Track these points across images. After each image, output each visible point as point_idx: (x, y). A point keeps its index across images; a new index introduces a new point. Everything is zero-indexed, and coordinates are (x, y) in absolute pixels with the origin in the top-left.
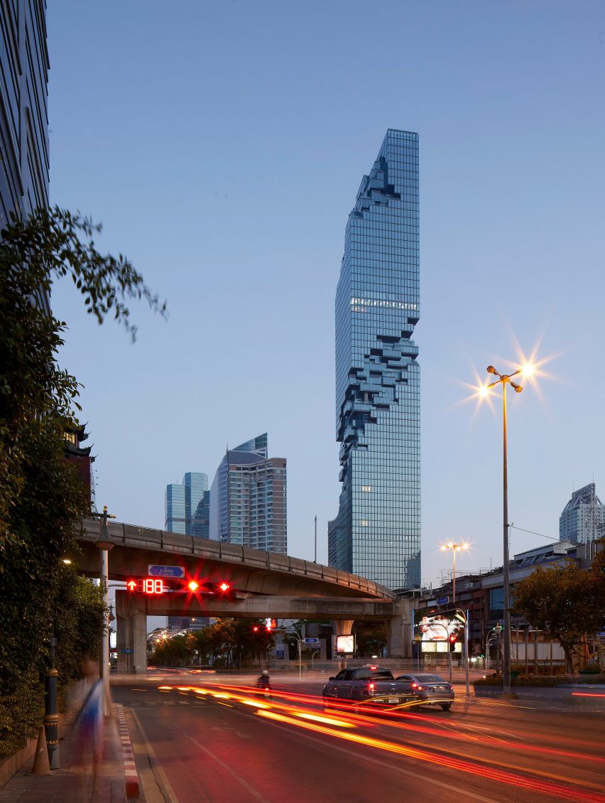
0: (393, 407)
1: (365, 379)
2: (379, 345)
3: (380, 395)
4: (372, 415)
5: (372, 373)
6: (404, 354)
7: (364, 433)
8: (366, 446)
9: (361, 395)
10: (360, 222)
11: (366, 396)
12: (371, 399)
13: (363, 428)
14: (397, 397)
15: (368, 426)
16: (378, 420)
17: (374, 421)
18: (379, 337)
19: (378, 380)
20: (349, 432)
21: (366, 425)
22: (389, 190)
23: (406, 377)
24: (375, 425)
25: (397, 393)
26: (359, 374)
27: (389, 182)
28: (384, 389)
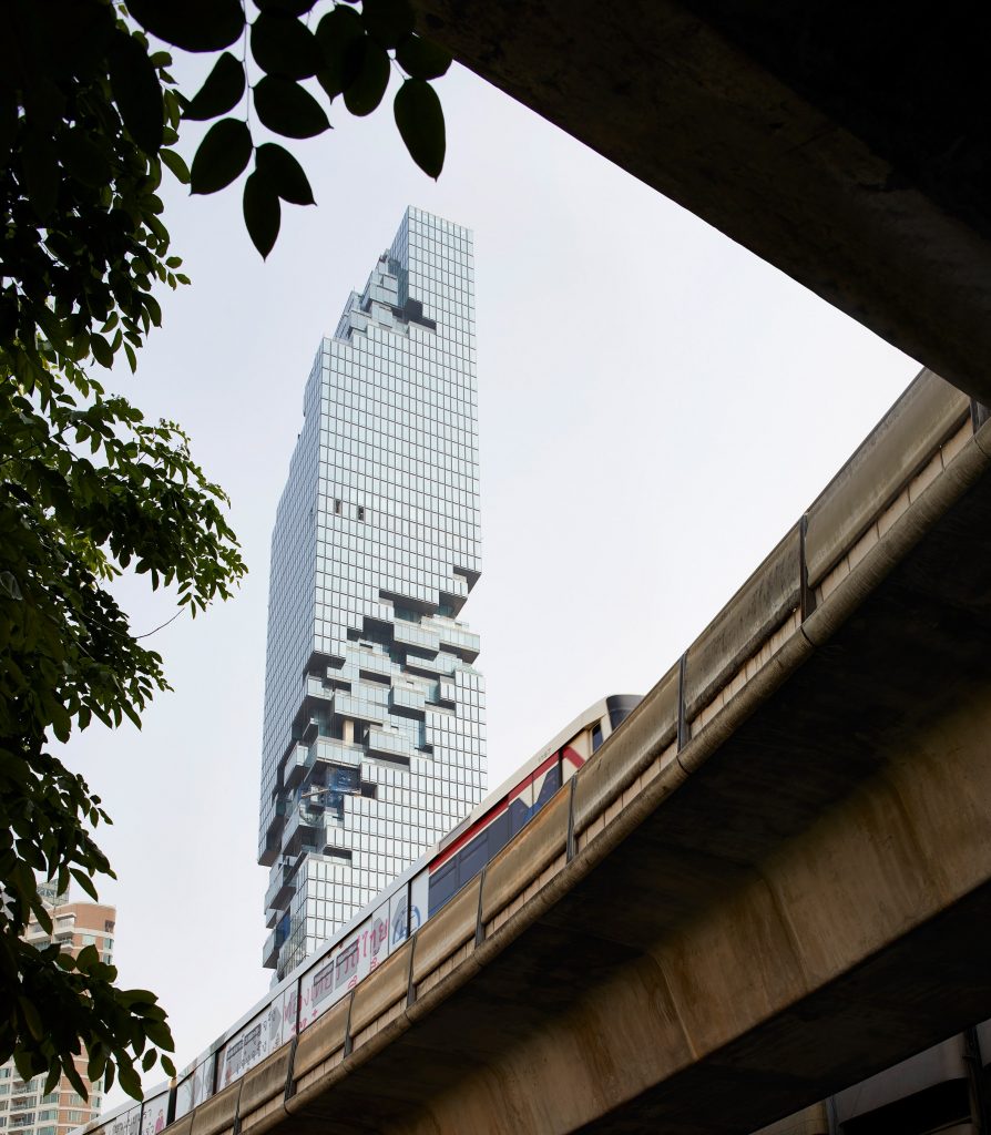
0: (419, 761)
1: (346, 687)
2: (386, 612)
3: (386, 728)
4: (365, 776)
5: (365, 675)
6: (445, 648)
7: (341, 818)
8: (347, 854)
9: (335, 727)
10: (343, 349)
11: (349, 731)
12: (361, 739)
13: (339, 806)
14: (429, 740)
15: (353, 802)
16: (381, 789)
17: (369, 791)
18: (384, 595)
19: (381, 693)
20: (298, 818)
21: (348, 799)
22: (409, 312)
23: (452, 697)
24: (373, 802)
25: (429, 732)
26: (332, 673)
27: (412, 294)
28: (395, 719)
